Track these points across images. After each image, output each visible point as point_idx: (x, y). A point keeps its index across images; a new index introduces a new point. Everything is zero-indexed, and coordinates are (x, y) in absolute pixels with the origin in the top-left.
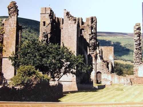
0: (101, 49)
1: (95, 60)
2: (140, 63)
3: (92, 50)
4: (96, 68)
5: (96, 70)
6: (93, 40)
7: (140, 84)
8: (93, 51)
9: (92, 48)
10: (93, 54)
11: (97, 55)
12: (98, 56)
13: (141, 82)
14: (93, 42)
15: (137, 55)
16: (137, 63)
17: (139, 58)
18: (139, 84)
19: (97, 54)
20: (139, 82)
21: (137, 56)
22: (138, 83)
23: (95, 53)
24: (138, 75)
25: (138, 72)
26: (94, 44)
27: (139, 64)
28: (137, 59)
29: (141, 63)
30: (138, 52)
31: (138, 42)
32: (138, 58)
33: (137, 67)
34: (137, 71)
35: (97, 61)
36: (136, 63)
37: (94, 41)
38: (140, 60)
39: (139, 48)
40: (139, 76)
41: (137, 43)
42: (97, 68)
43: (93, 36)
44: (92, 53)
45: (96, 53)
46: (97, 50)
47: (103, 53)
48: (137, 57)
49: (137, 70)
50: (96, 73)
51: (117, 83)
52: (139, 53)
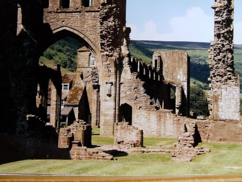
0: (160, 57)
1: (116, 72)
2: (225, 77)
3: (108, 46)
4: (117, 95)
5: (117, 98)
6: (112, 19)
7: (224, 140)
8: (111, 50)
9: (108, 41)
10: (112, 56)
11: (121, 58)
12: (124, 62)
13: (226, 137)
14: (110, 24)
15: (218, 54)
16: (219, 78)
17: (224, 62)
18: (221, 140)
19: (123, 58)
20: (220, 135)
21: (219, 57)
22: (218, 138)
23: (116, 54)
24: (220, 113)
25: (220, 104)
26: (114, 30)
27: (223, 79)
28: (219, 65)
29: (230, 79)
30: (223, 46)
31: (225, 17)
32: (221, 63)
33: (216, 89)
34: (216, 101)
35: (123, 75)
36: (215, 76)
37: (113, 23)
38: (229, 69)
39: (227, 32)
40: (223, 117)
41: (219, 19)
42: (122, 95)
43: (111, 9)
44: (108, 53)
45: (120, 54)
46: (122, 47)
47: (165, 66)
48: (220, 60)
49: (216, 99)
50: (117, 107)
51: (171, 134)
52: (224, 49)
